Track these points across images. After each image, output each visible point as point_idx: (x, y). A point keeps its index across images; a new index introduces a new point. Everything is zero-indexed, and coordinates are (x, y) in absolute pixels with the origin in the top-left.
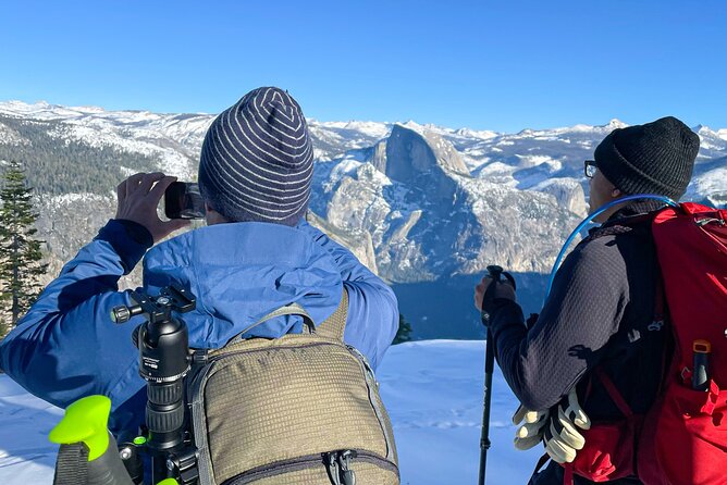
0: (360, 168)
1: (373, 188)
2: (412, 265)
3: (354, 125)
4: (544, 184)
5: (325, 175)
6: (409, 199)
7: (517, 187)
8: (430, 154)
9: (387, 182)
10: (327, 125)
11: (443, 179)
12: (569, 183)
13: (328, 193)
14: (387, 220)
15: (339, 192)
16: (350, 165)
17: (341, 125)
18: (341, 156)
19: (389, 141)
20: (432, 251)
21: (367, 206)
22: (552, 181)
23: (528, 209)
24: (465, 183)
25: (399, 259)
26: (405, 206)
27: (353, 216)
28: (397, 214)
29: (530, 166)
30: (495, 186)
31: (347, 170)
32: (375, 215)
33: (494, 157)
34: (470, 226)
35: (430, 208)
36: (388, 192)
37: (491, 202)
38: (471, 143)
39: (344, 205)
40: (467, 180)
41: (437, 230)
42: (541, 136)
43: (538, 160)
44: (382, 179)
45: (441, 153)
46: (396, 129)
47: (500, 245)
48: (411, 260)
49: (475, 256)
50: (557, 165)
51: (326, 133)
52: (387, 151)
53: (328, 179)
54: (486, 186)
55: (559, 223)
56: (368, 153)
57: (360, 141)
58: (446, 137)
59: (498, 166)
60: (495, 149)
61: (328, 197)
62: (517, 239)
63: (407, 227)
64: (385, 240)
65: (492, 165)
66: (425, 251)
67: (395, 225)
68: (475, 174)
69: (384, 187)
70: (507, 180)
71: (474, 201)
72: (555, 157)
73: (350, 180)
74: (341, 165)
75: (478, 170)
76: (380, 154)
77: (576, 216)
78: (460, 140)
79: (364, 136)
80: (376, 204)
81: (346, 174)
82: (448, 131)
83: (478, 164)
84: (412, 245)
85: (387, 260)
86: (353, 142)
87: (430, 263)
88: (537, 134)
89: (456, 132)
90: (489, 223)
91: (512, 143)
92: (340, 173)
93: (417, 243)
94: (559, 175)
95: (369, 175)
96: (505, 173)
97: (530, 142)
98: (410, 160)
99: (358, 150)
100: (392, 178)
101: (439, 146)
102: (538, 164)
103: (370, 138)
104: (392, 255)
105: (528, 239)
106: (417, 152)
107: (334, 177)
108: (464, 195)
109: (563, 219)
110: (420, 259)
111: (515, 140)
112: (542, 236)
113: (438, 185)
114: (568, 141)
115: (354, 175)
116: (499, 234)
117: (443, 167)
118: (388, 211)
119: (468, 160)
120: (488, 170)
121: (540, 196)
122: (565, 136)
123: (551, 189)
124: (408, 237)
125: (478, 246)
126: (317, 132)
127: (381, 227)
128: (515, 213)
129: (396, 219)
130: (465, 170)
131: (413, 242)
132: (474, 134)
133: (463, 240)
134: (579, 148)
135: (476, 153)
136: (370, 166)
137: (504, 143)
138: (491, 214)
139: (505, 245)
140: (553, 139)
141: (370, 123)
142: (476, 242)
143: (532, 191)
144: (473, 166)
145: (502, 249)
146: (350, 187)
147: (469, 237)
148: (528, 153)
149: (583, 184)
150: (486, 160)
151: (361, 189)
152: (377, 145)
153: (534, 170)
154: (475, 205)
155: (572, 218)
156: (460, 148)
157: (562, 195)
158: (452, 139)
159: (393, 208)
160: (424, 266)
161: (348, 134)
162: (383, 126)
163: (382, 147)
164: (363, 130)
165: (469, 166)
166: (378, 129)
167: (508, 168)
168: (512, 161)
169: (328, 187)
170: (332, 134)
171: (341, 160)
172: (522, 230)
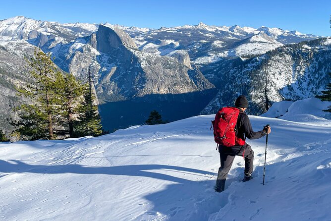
0: (84, 46)
1: (91, 56)
2: (114, 93)
3: (79, 25)
4: (172, 53)
5: (66, 50)
6: (110, 61)
7: (160, 55)
8: (119, 39)
9: (98, 53)
10: (64, 25)
11: (125, 51)
12: (182, 52)
13: (69, 60)
14: (100, 72)
15: (74, 59)
16: (78, 45)
17: (72, 25)
18: (73, 41)
19: (97, 33)
20: (123, 86)
21: (89, 65)
22: (175, 51)
23: (166, 65)
24: (136, 53)
25: (107, 90)
26: (108, 65)
27: (83, 70)
28: (105, 69)
29: (166, 45)
30: (150, 54)
31: (77, 48)
32: (94, 69)
33: (149, 41)
34: (140, 73)
35: (120, 65)
36: (99, 59)
37: (149, 62)
38: (138, 34)
39: (77, 65)
40: (137, 52)
41: (124, 76)
42: (170, 30)
43: (169, 42)
44: (95, 52)
45: (124, 39)
46: (101, 27)
47: (154, 82)
48: (113, 90)
49: (143, 87)
50: (177, 44)
51: (64, 29)
52: (97, 38)
53: (68, 52)
54: (146, 54)
55: (179, 70)
56: (87, 39)
57: (83, 33)
58: (125, 31)
59: (151, 45)
60: (149, 37)
61: (69, 62)
62: (161, 79)
63: (110, 75)
64: (100, 81)
65: (148, 44)
66: (119, 86)
67: (104, 74)
68: (141, 49)
69: (97, 56)
70: (156, 51)
71: (141, 62)
72: (176, 40)
73: (79, 53)
74: (74, 45)
75: (142, 47)
76: (93, 40)
77: (187, 67)
78: (133, 32)
79: (85, 30)
80: (94, 64)
81: (77, 50)
82: (126, 28)
83: (142, 44)
84: (113, 83)
85: (102, 91)
86: (80, 34)
87: (122, 92)
88: (168, 29)
89: (130, 28)
90: (149, 72)
91: (157, 34)
92: (73, 49)
93: (115, 82)
94: (179, 48)
95: (89, 50)
96: (154, 48)
97: (165, 33)
98: (109, 42)
99: (82, 38)
100: (100, 51)
101: (122, 35)
102: (169, 43)
103: (88, 31)
104: (104, 88)
105: (167, 78)
106: (112, 38)
107: (71, 52)
108: (136, 59)
109: (181, 69)
110: (117, 90)
111: (158, 33)
112: (172, 76)
113: (124, 54)
114: (181, 33)
115: (81, 50)
116: (153, 77)
117: (125, 46)
118: (100, 67)
119: (137, 42)
120: (146, 47)
121: (170, 58)
122: (180, 30)
123: (174, 55)
124: (111, 80)
125: (144, 82)
126: (60, 29)
127: (97, 75)
128: (160, 67)
129: (104, 72)
130: (136, 47)
131: (113, 82)
132: (139, 30)
133: (137, 80)
134: (186, 36)
135: (140, 39)
136: (89, 45)
137: (153, 33)
138: (149, 67)
139: (157, 81)
140: (175, 32)
141: (87, 24)
142: (143, 80)
143: (167, 56)
144: (139, 45)
145: (155, 84)
146: (79, 56)
147: (140, 79)
148: (164, 38)
149: (189, 52)
150: (145, 42)
151: (85, 57)
152: (92, 35)
153: (167, 47)
154: (142, 63)
155: (185, 68)
156: (133, 37)
157: (180, 57)
158: (128, 32)
159: (102, 66)
160: (119, 93)
161: (76, 30)
162: (94, 26)
163: (94, 36)
164: (84, 28)
165: (137, 45)
166: (91, 27)
167: (156, 45)
168: (157, 42)
169: (68, 57)
170: (68, 29)
171: (74, 43)
172: (163, 74)
